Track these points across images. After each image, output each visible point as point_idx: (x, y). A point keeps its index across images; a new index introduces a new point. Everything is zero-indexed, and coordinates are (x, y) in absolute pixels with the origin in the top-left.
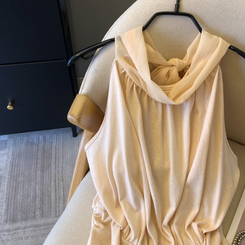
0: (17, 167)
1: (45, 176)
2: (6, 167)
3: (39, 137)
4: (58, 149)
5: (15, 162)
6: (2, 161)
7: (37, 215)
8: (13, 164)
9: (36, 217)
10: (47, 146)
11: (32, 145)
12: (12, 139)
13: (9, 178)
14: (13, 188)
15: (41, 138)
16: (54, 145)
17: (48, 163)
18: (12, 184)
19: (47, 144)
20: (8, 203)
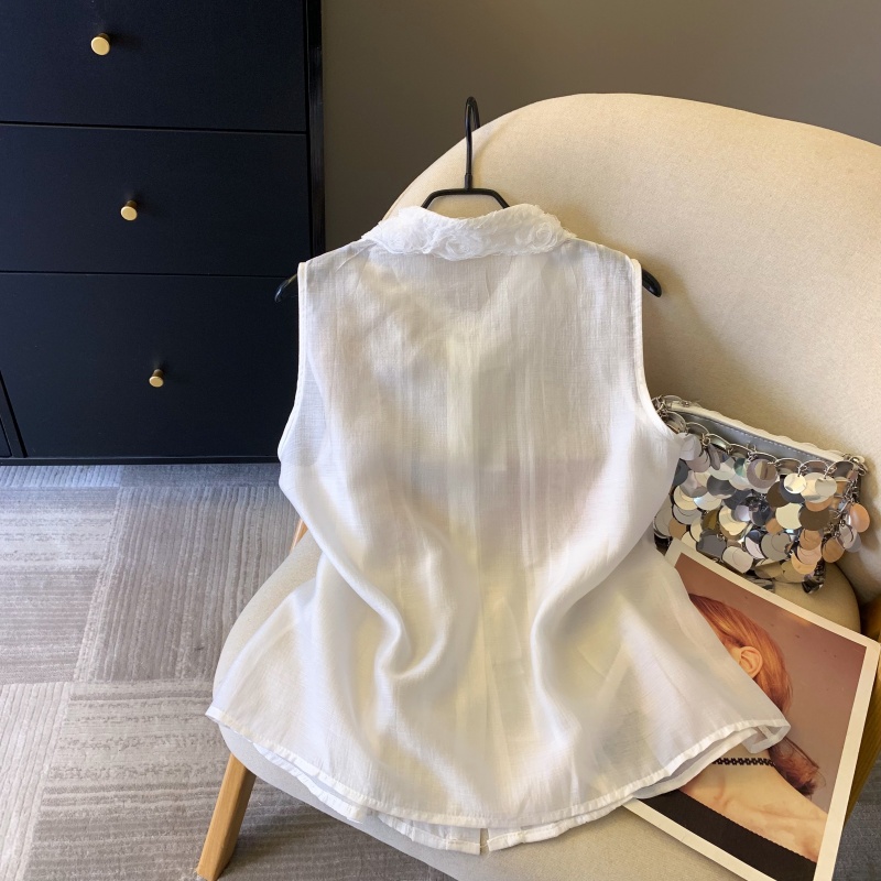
0: (139, 553)
1: (209, 582)
2: (109, 551)
3: (203, 490)
4: (250, 523)
5: (135, 541)
6: (100, 537)
7: (180, 673)
8: (128, 544)
9: (177, 674)
10: (219, 511)
11: (182, 507)
12: (132, 488)
13: (114, 578)
14: (123, 600)
15: (207, 492)
16: (238, 511)
17: (221, 553)
18: (120, 593)
19: (219, 506)
20: (108, 634)
